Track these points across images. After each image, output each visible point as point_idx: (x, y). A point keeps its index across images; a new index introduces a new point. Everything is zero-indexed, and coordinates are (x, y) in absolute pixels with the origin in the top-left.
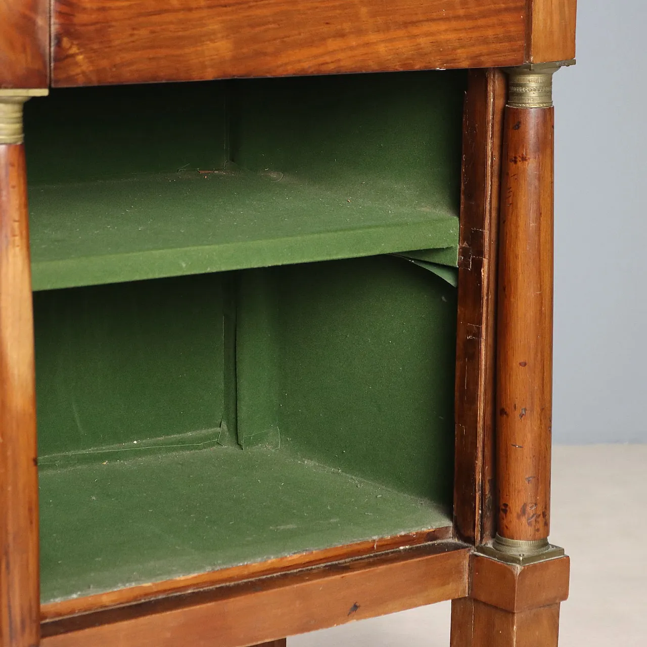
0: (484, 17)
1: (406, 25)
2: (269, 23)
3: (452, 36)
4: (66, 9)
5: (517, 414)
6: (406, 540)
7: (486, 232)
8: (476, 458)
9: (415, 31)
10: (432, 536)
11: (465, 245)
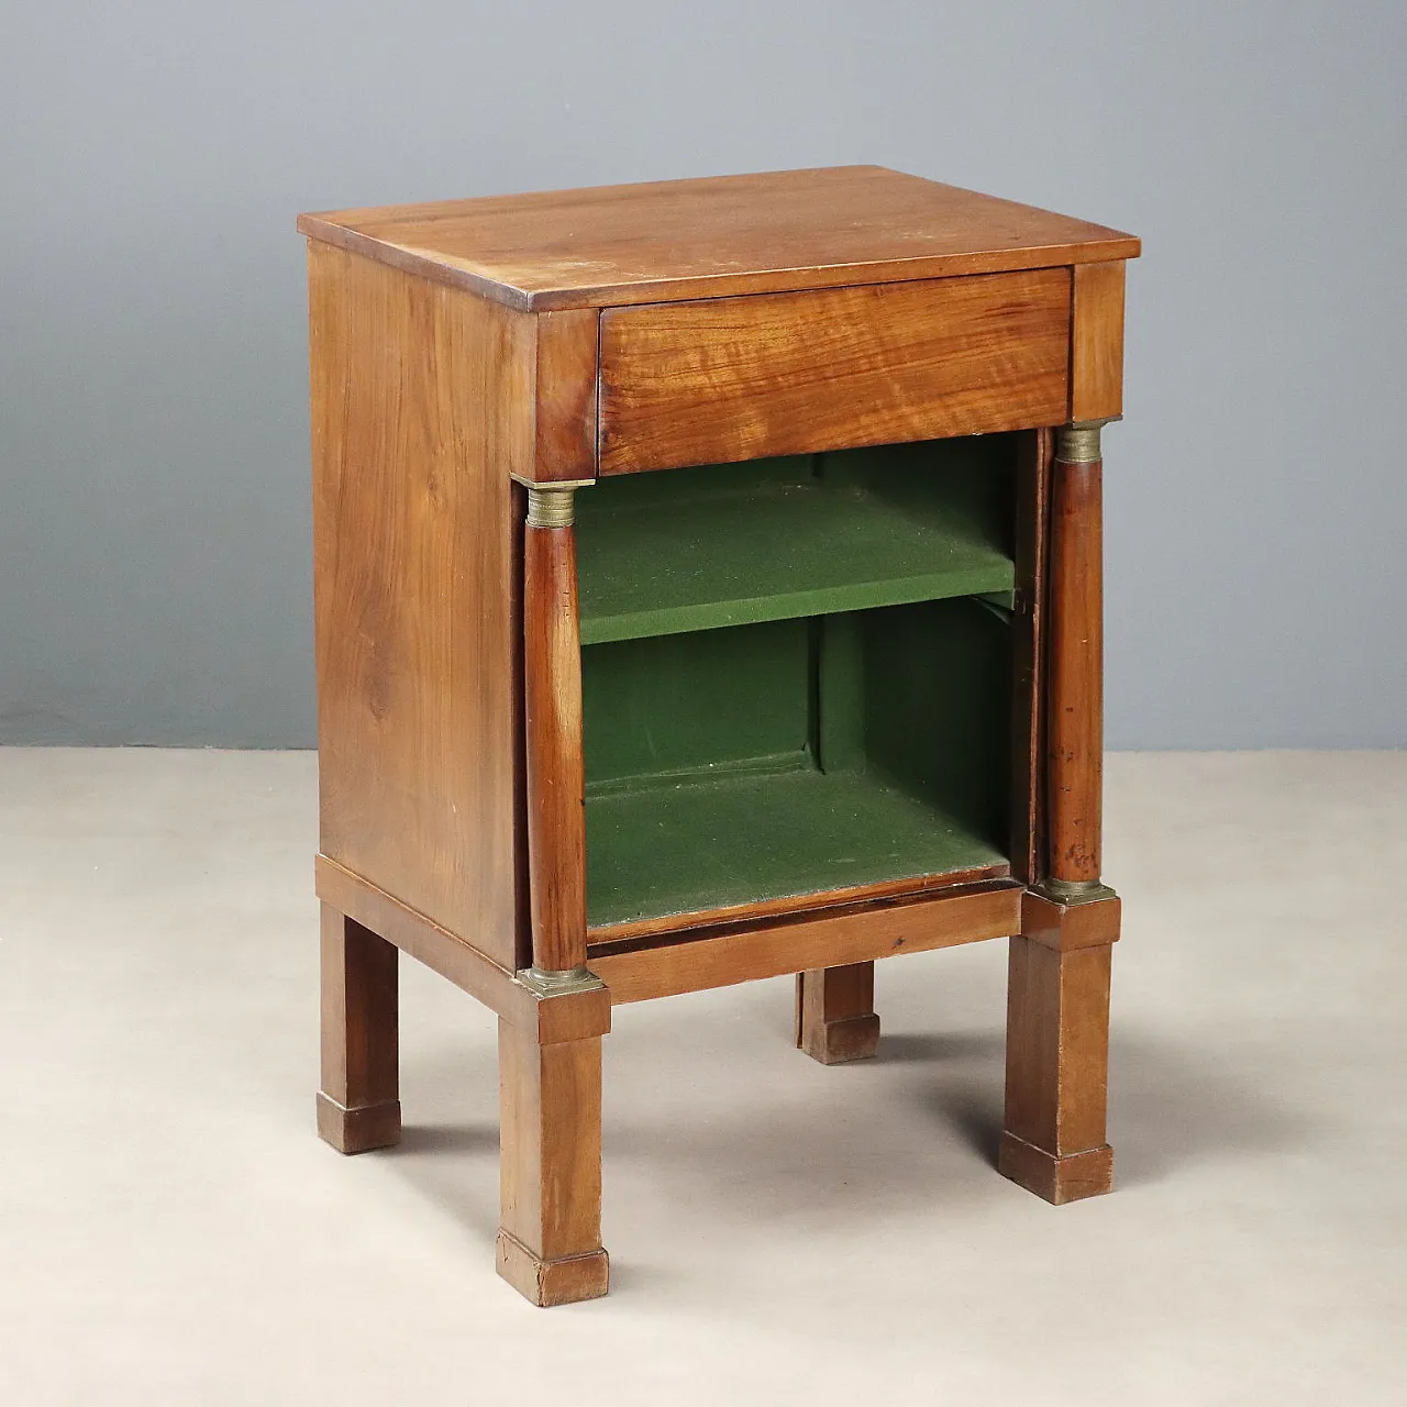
0: (1022, 383)
1: (940, 396)
2: (801, 406)
3: (989, 403)
4: (613, 409)
5: (1065, 757)
6: (959, 877)
7: (1038, 579)
8: (1030, 799)
9: (950, 401)
10: (987, 874)
11: (1020, 589)
